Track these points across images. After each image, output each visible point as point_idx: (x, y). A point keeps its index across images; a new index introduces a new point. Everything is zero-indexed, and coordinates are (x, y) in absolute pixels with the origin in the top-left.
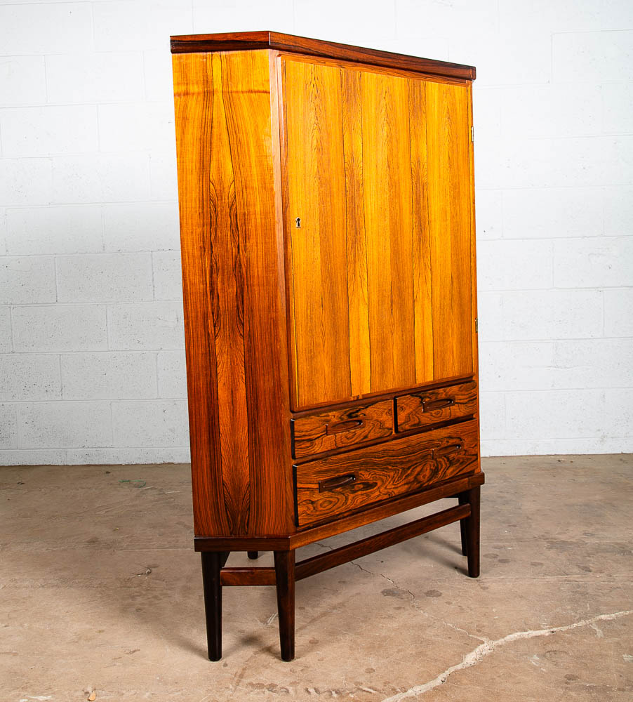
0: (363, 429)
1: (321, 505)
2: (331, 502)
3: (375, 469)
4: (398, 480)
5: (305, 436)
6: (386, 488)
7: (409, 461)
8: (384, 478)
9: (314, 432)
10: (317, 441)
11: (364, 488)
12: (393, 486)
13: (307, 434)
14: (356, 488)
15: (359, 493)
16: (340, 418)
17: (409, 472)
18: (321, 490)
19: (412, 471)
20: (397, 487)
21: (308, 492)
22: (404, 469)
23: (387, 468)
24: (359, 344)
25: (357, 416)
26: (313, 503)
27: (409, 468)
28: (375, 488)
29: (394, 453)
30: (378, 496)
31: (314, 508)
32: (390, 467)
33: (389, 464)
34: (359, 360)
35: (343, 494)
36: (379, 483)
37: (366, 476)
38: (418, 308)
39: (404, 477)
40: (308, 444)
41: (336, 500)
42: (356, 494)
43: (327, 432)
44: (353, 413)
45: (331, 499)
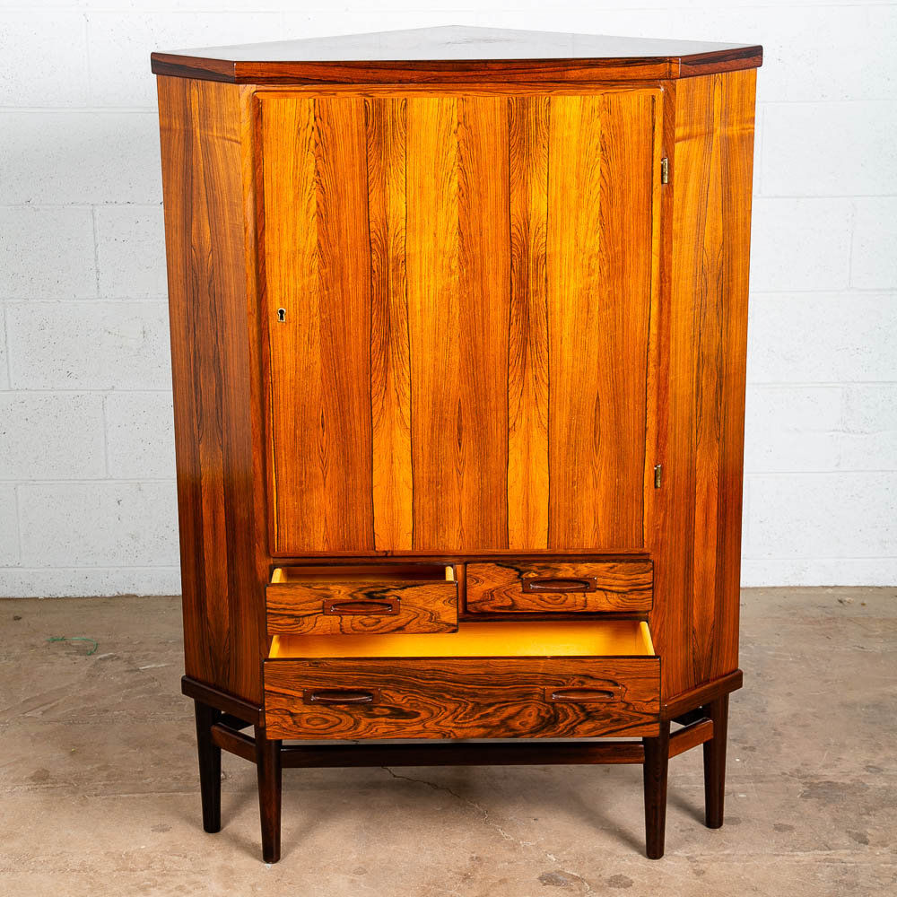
0: (396, 618)
1: (308, 721)
2: (327, 721)
3: (416, 693)
4: (464, 718)
5: (284, 609)
6: (437, 724)
7: (489, 695)
8: (436, 711)
9: (301, 607)
10: (306, 619)
11: (390, 715)
12: (454, 725)
13: (288, 607)
14: (376, 711)
15: (383, 719)
16: (351, 595)
17: (490, 710)
18: (306, 700)
19: (496, 710)
20: (462, 728)
21: (284, 699)
22: (478, 704)
23: (442, 697)
24: (392, 482)
25: (384, 597)
26: (292, 715)
27: (490, 705)
28: (415, 720)
29: (457, 678)
30: (419, 732)
31: (295, 722)
32: (448, 696)
33: (447, 692)
34: (390, 502)
35: (351, 715)
36: (424, 714)
37: (398, 699)
38: (516, 442)
39: (478, 716)
40: (291, 621)
41: (338, 721)
42: (376, 719)
43: (324, 611)
44: (376, 592)
45: (326, 717)
